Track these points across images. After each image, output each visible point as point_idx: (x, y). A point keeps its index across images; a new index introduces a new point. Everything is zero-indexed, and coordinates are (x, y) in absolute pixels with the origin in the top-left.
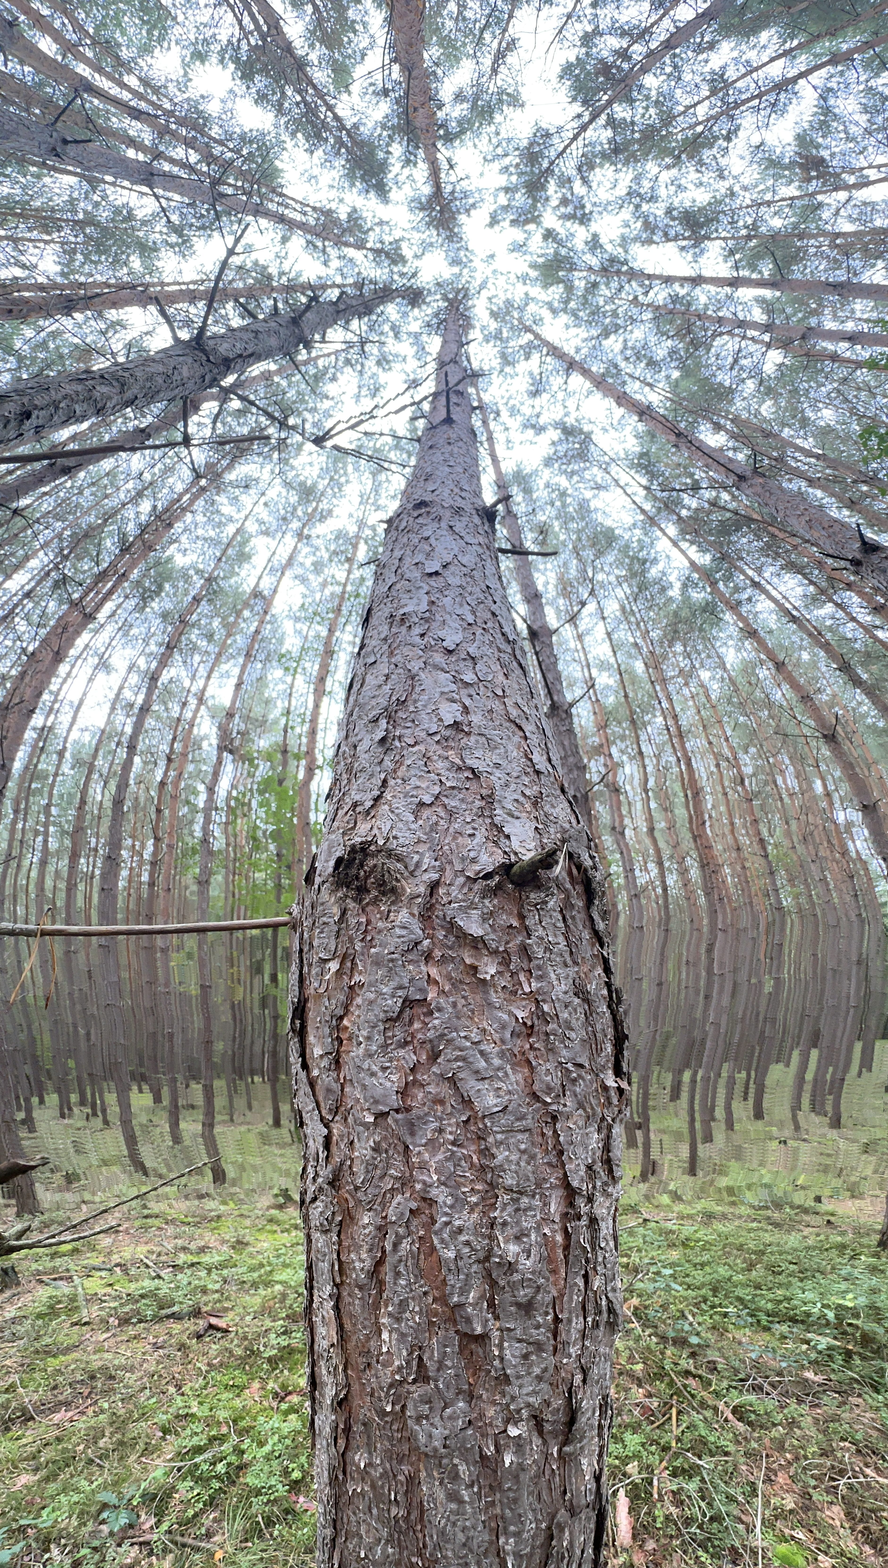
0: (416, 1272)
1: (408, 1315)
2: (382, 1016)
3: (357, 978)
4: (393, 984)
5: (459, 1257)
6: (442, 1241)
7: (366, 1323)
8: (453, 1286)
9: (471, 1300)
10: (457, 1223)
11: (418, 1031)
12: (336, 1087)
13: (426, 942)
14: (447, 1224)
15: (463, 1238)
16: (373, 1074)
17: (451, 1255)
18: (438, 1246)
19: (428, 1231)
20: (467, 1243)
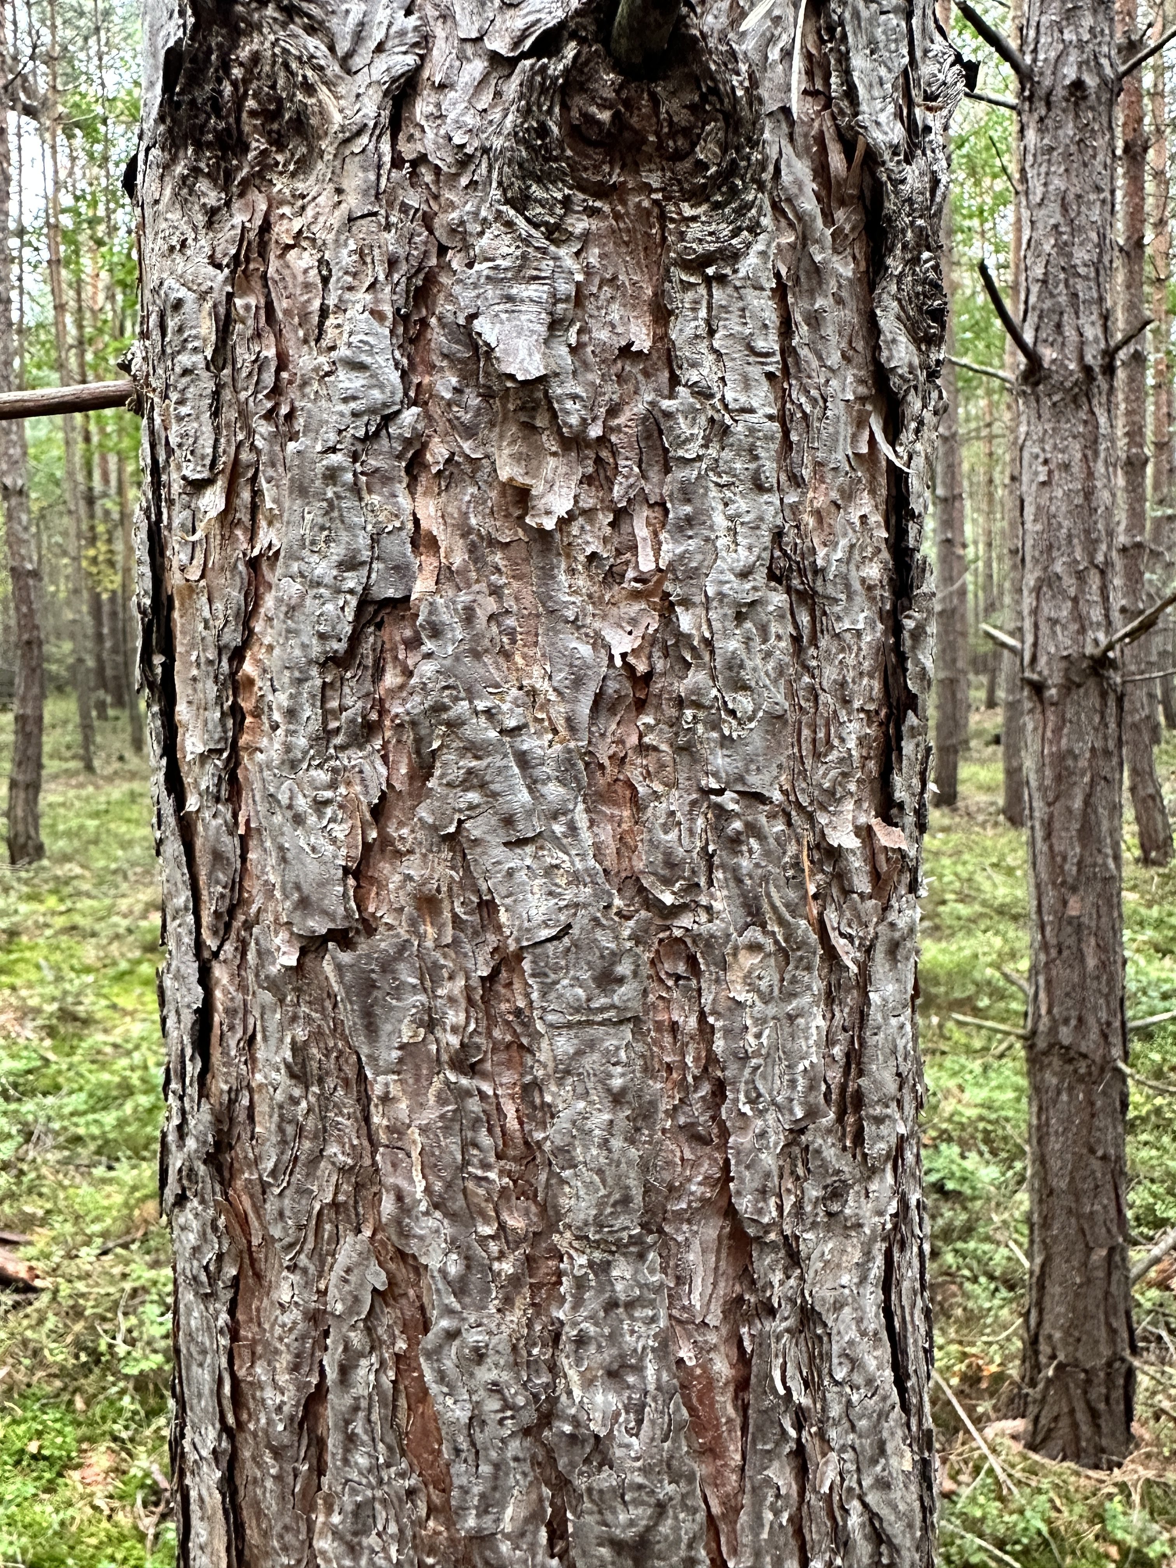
0: (391, 1438)
1: (372, 1540)
2: (316, 649)
3: (267, 536)
4: (337, 552)
5: (476, 1420)
6: (442, 1377)
7: (289, 1538)
8: (465, 1491)
9: (507, 1525)
10: (474, 1337)
11: (393, 692)
12: (230, 845)
13: (410, 415)
14: (452, 1335)
15: (486, 1374)
16: (298, 820)
17: (460, 1413)
18: (434, 1389)
19: (413, 1342)
20: (496, 1389)
